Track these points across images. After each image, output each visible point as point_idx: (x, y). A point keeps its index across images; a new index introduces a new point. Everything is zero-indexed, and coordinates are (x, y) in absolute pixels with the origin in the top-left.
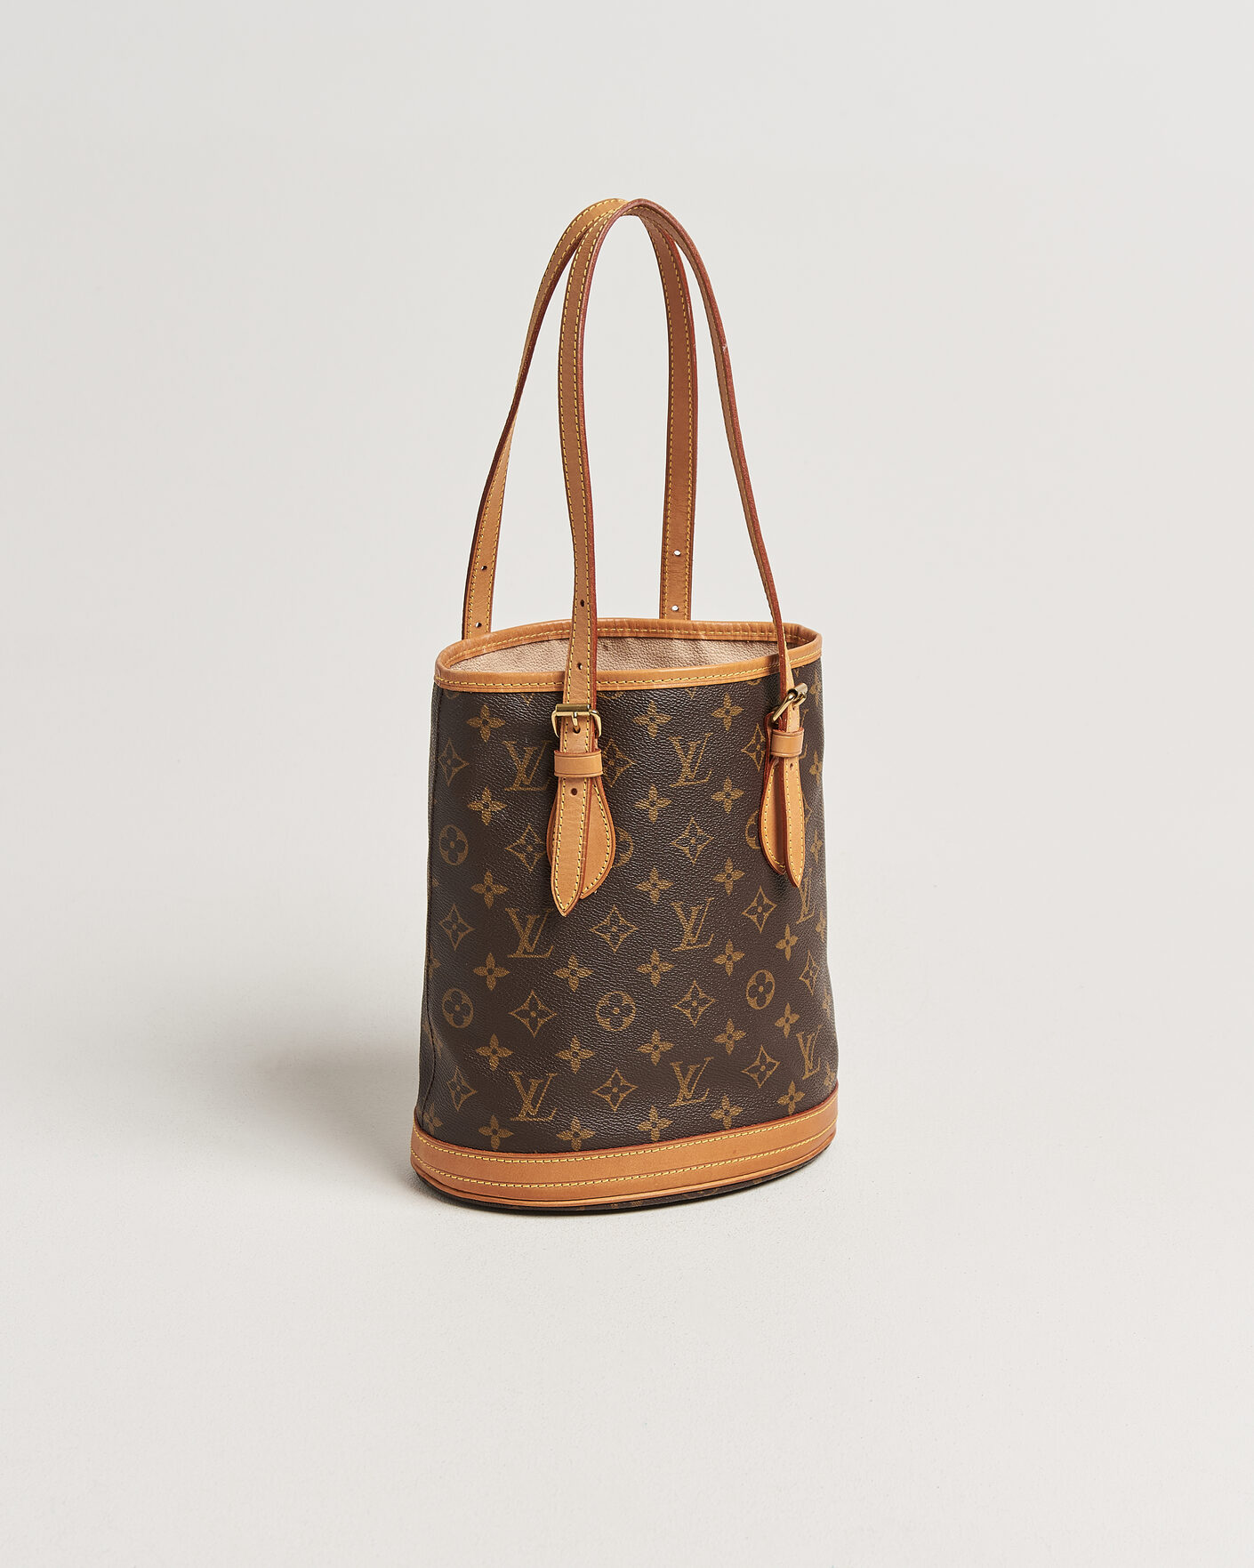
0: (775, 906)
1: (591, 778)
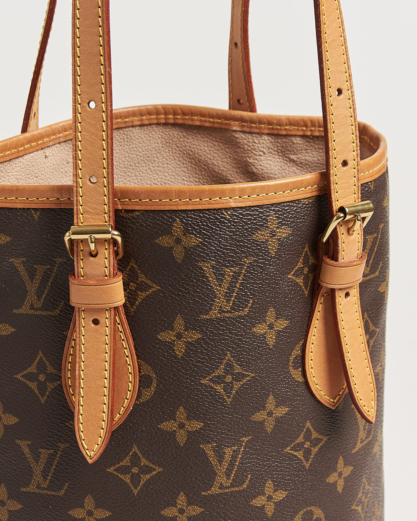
0: (325, 439)
1: (114, 308)
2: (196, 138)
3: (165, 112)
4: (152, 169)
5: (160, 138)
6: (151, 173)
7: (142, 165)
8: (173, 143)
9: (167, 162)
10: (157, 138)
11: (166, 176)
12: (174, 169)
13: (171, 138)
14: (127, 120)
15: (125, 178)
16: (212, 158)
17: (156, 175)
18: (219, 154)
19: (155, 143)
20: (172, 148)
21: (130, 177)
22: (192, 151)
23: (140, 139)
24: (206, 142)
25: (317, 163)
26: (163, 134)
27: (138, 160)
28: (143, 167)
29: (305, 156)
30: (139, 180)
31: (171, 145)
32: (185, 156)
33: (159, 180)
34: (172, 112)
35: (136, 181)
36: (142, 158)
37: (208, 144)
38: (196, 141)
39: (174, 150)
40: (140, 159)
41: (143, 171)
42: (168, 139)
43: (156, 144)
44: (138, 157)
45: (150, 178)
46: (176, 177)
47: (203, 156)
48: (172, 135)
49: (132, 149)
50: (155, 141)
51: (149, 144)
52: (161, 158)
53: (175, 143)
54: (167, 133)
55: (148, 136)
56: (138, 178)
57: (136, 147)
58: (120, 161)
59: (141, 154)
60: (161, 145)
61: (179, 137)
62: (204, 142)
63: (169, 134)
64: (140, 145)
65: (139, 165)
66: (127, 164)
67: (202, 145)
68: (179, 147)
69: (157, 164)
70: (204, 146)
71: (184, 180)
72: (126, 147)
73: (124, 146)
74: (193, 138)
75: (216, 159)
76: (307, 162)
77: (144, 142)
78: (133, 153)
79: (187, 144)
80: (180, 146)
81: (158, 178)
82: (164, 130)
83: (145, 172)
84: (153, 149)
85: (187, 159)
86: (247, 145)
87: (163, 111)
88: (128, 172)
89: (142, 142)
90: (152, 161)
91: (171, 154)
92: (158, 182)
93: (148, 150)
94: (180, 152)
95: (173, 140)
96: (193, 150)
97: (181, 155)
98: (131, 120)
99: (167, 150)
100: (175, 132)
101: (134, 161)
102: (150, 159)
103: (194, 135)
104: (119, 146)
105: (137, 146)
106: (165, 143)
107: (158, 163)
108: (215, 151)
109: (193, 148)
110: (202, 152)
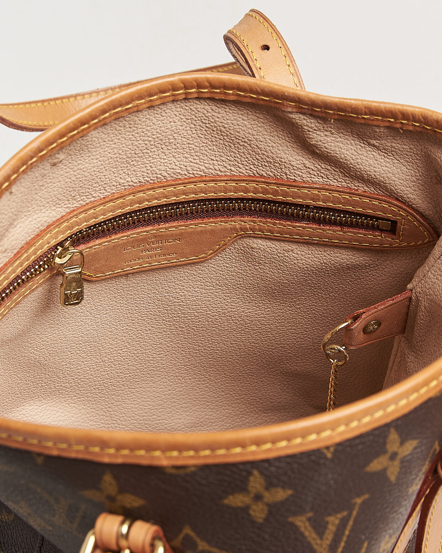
2: (231, 111)
3: (185, 86)
4: (167, 152)
5: (178, 115)
6: (165, 157)
7: (152, 150)
8: (196, 119)
9: (188, 141)
10: (174, 116)
11: (186, 158)
12: (198, 148)
13: (193, 113)
14: (130, 106)
15: (128, 168)
16: (255, 133)
17: (172, 158)
18: (266, 127)
19: (170, 122)
20: (195, 125)
21: (135, 166)
22: (225, 128)
23: (148, 121)
24: (246, 115)
25: (408, 151)
26: (182, 110)
27: (145, 146)
28: (154, 152)
29: (392, 142)
30: (149, 168)
31: (194, 122)
32: (215, 133)
33: (177, 163)
34: (196, 86)
35: (145, 169)
36: (152, 143)
37: (249, 117)
38: (230, 115)
39: (198, 127)
40: (149, 145)
41: (154, 156)
42: (190, 114)
43: (172, 123)
44: (146, 142)
45: (163, 163)
46: (201, 157)
47: (241, 132)
48: (195, 109)
49: (137, 135)
50: (171, 120)
51: (161, 125)
52: (180, 138)
53: (199, 118)
54: (187, 108)
55: (160, 116)
56: (146, 165)
57: (143, 132)
58: (121, 151)
59: (150, 139)
60: (179, 123)
61: (205, 112)
62: (242, 115)
63: (191, 109)
64: (149, 128)
65: (149, 151)
66: (130, 153)
67: (239, 119)
68: (206, 124)
69: (174, 147)
70: (243, 120)
71: (212, 159)
72: (128, 133)
73: (125, 134)
74: (226, 112)
75: (260, 134)
76: (393, 149)
77: (153, 123)
78: (138, 139)
79: (217, 119)
80: (207, 122)
81: (176, 161)
82: (182, 105)
83: (157, 157)
84: (167, 130)
85: (218, 137)
86: (307, 126)
87: (182, 85)
88: (132, 161)
89: (151, 124)
90: (167, 144)
91: (194, 132)
92: (176, 165)
93: (160, 132)
94: (207, 129)
95: (197, 115)
96: (226, 126)
97: (209, 132)
98: (135, 104)
99: (188, 128)
100: (198, 106)
101: (141, 148)
102: (164, 141)
103: (227, 107)
104: (118, 134)
105: (144, 130)
106: (185, 120)
107: (175, 145)
108: (259, 125)
109: (227, 124)
110: (240, 127)
